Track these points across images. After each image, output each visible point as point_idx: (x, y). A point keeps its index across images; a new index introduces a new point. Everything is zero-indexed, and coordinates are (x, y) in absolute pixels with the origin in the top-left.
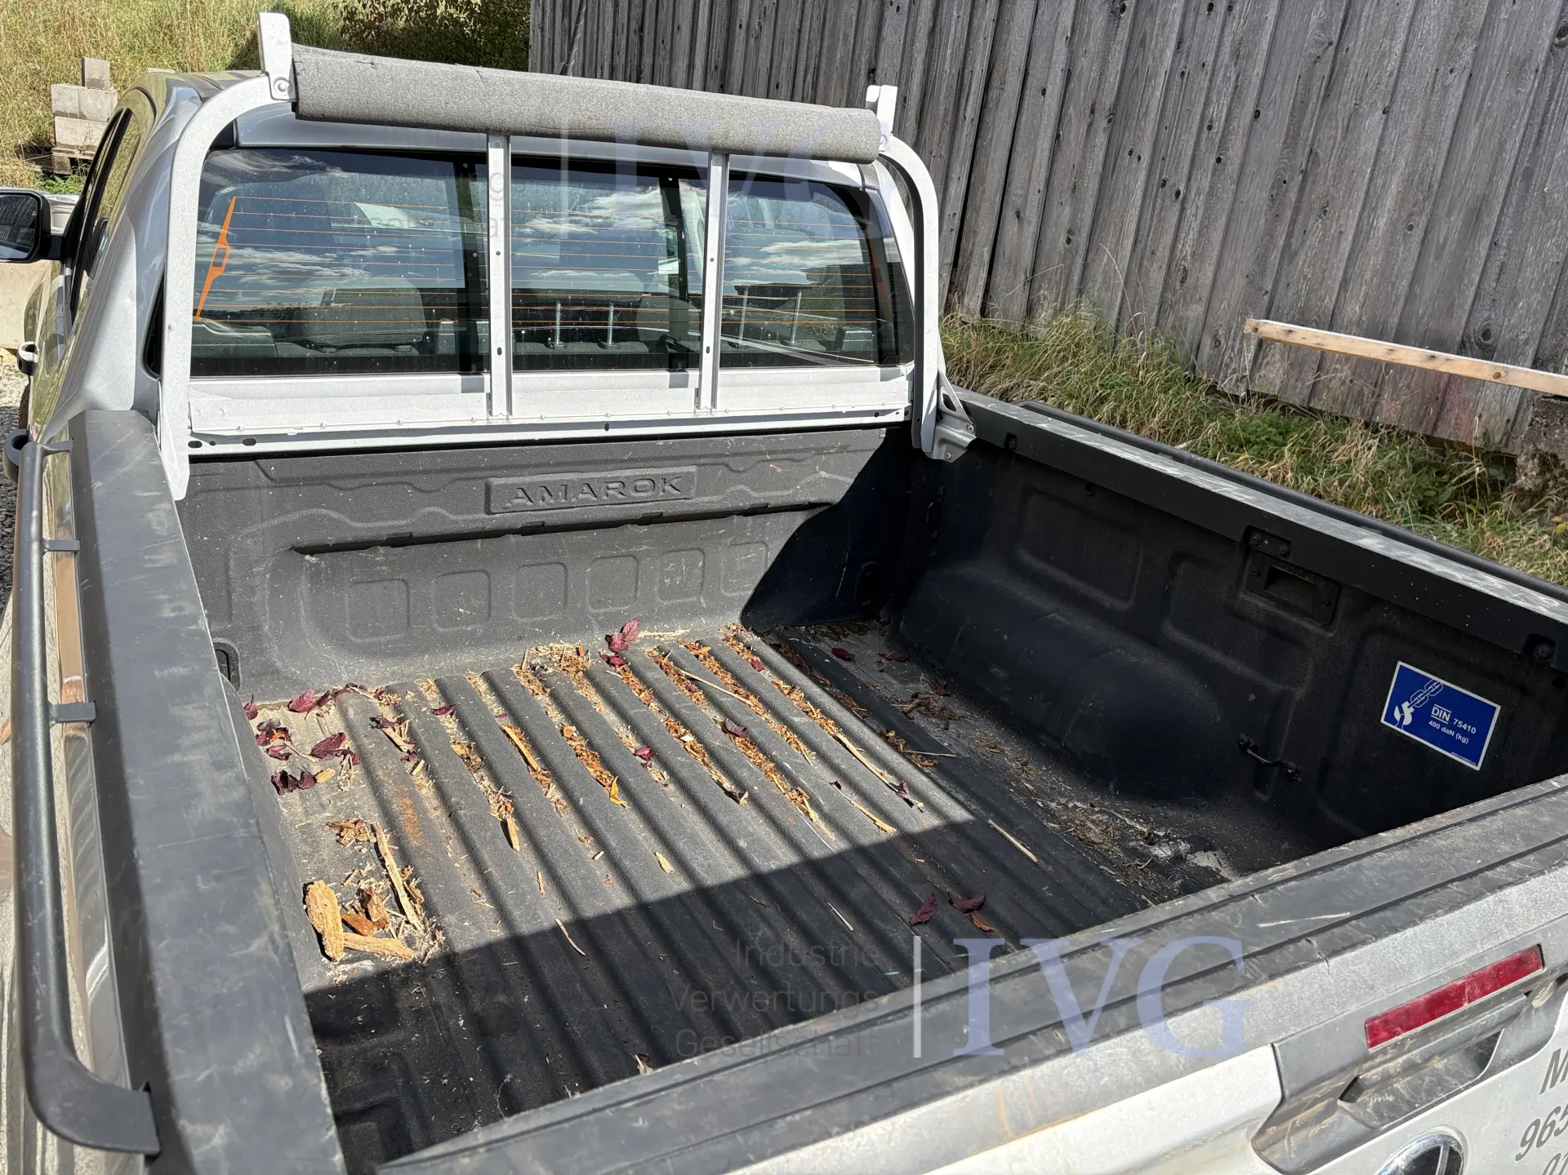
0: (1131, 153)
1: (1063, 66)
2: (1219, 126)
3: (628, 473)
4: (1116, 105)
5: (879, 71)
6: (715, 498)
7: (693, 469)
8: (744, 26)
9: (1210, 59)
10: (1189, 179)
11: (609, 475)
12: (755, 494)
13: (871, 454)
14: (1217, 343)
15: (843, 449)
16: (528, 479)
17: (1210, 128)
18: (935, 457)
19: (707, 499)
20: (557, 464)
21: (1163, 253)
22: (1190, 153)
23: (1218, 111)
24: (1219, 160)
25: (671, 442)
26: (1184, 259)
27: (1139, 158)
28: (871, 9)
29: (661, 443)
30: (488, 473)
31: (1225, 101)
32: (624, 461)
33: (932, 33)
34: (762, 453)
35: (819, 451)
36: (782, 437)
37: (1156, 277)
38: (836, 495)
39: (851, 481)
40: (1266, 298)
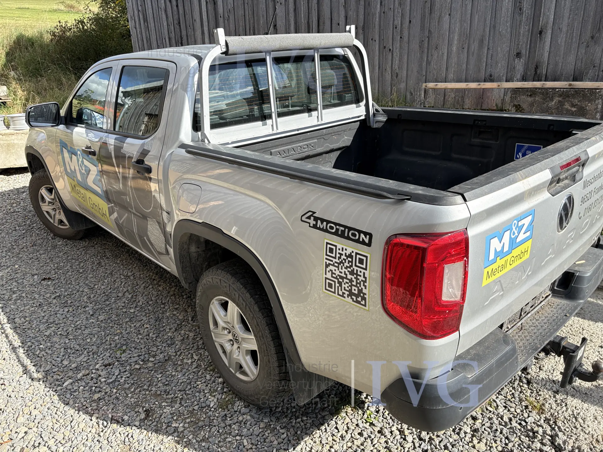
0: (372, 39)
1: (344, 15)
2: (399, 27)
3: (302, 144)
4: (364, 25)
5: (278, 25)
6: (322, 148)
7: (316, 140)
9: (392, 7)
10: (393, 45)
11: (298, 145)
12: (330, 146)
13: (356, 130)
14: (412, 94)
15: (350, 129)
16: (280, 149)
17: (396, 28)
18: (374, 127)
19: (320, 149)
20: (286, 144)
21: (389, 69)
22: (391, 37)
23: (398, 22)
24: (401, 37)
25: (311, 133)
26: (396, 69)
27: (375, 41)
28: (271, 5)
29: (309, 134)
30: (271, 149)
31: (399, 19)
32: (300, 140)
33: (295, 10)
34: (332, 133)
35: (344, 131)
36: (336, 128)
37: (388, 77)
38: (348, 143)
39: (352, 138)
40: (424, 77)
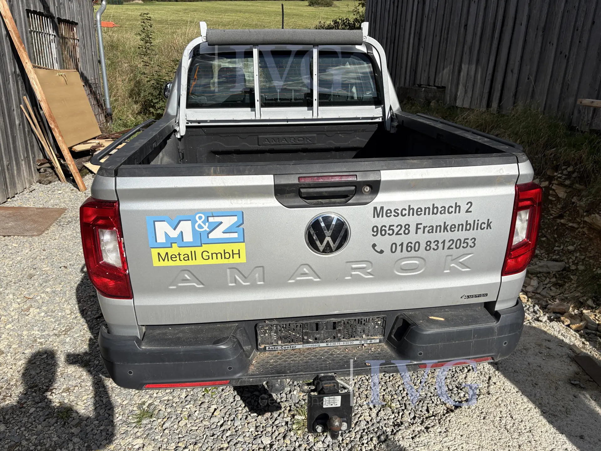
0: (550, 43)
1: (527, 14)
2: (580, 29)
3: (296, 135)
4: (545, 26)
5: (468, 25)
6: (323, 144)
7: (315, 135)
8: (427, 16)
9: (577, 5)
10: (570, 49)
11: (291, 136)
12: (336, 144)
13: (373, 132)
14: (579, 112)
15: (363, 131)
16: (268, 136)
17: (577, 30)
19: (320, 144)
20: (276, 132)
21: (560, 79)
22: (570, 40)
23: (580, 24)
24: (580, 42)
25: (308, 127)
26: (568, 80)
27: (553, 44)
28: (466, 3)
29: (305, 127)
30: (257, 134)
31: (582, 19)
32: (294, 132)
33: (485, 8)
34: (336, 131)
35: (355, 131)
36: (342, 126)
37: (558, 88)
38: (363, 145)
39: (367, 141)
40: (596, 92)
